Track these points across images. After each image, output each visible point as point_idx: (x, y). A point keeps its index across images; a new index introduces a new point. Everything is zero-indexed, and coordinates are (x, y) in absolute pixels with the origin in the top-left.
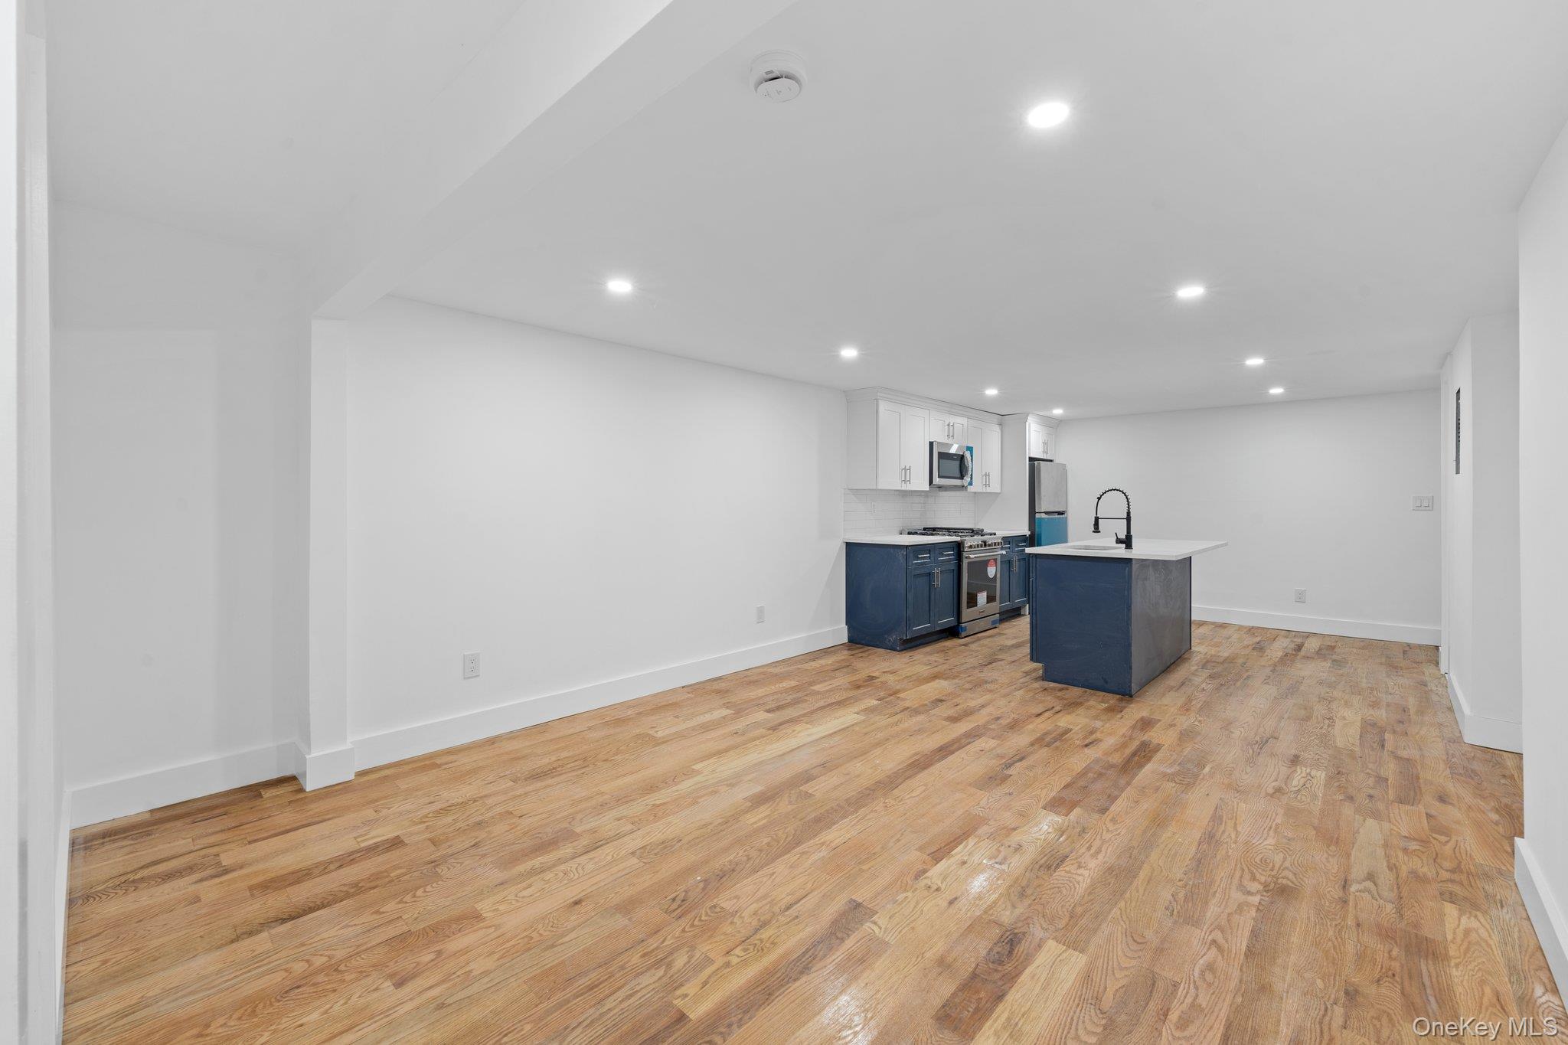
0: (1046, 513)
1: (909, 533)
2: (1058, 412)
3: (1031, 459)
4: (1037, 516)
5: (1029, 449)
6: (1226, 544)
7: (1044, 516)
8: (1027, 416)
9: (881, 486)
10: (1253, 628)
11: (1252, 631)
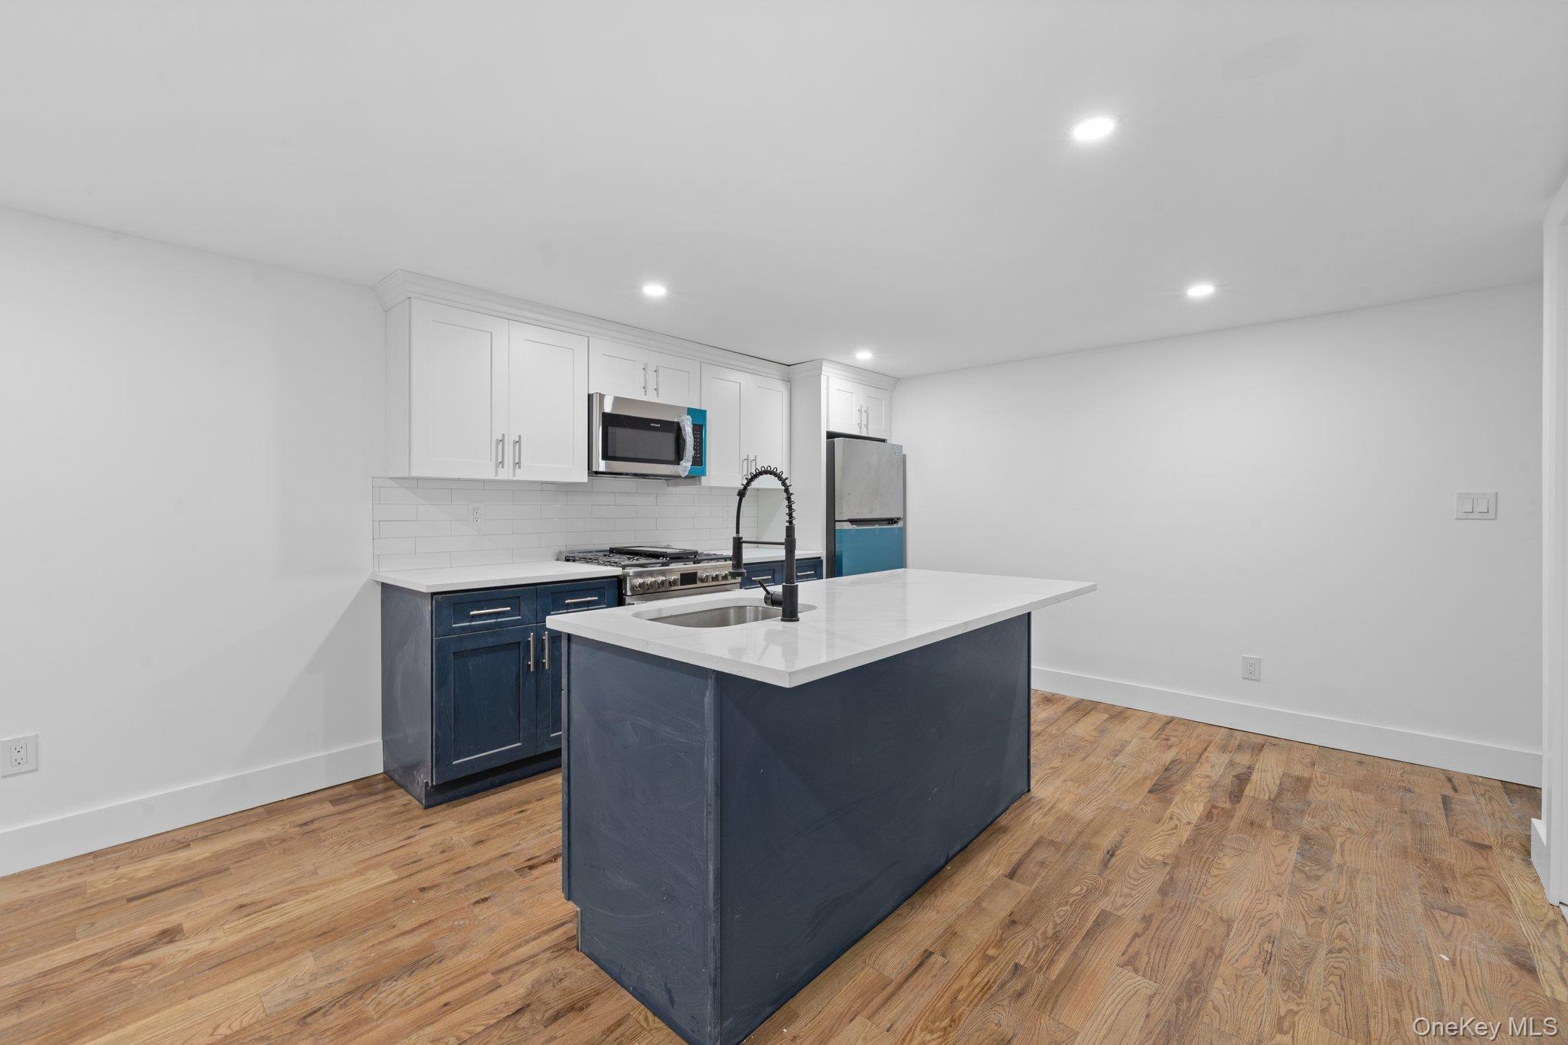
0: (852, 521)
1: (567, 560)
2: (864, 356)
3: (831, 436)
4: (838, 526)
5: (828, 419)
6: (1093, 588)
7: (848, 526)
8: (822, 363)
9: (415, 474)
10: (1171, 720)
11: (1167, 726)
